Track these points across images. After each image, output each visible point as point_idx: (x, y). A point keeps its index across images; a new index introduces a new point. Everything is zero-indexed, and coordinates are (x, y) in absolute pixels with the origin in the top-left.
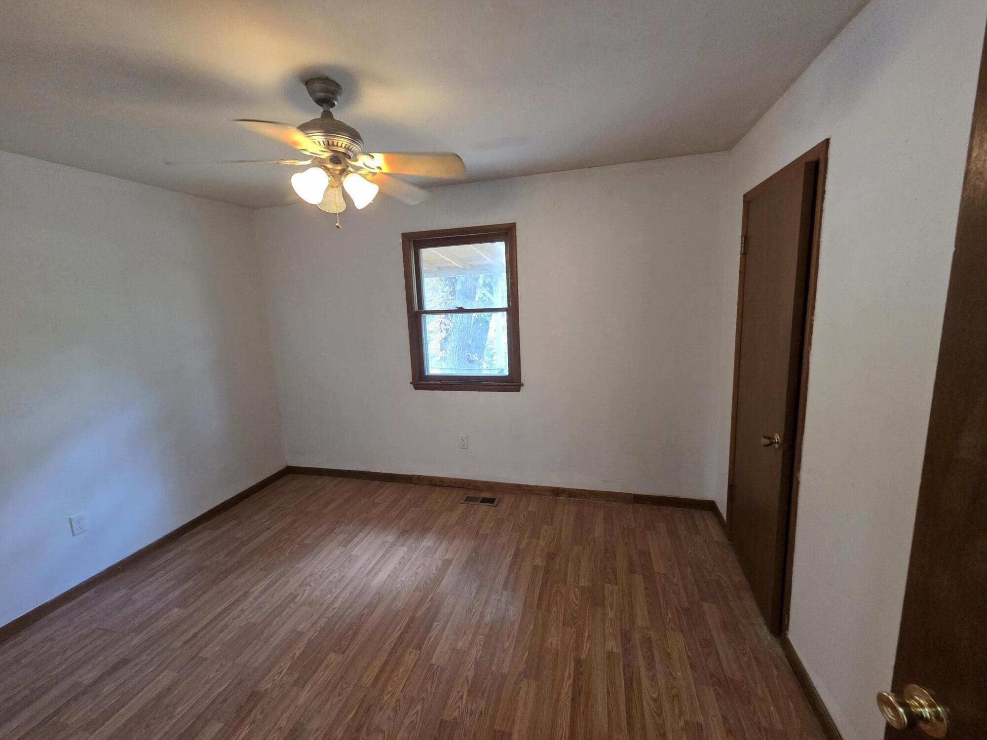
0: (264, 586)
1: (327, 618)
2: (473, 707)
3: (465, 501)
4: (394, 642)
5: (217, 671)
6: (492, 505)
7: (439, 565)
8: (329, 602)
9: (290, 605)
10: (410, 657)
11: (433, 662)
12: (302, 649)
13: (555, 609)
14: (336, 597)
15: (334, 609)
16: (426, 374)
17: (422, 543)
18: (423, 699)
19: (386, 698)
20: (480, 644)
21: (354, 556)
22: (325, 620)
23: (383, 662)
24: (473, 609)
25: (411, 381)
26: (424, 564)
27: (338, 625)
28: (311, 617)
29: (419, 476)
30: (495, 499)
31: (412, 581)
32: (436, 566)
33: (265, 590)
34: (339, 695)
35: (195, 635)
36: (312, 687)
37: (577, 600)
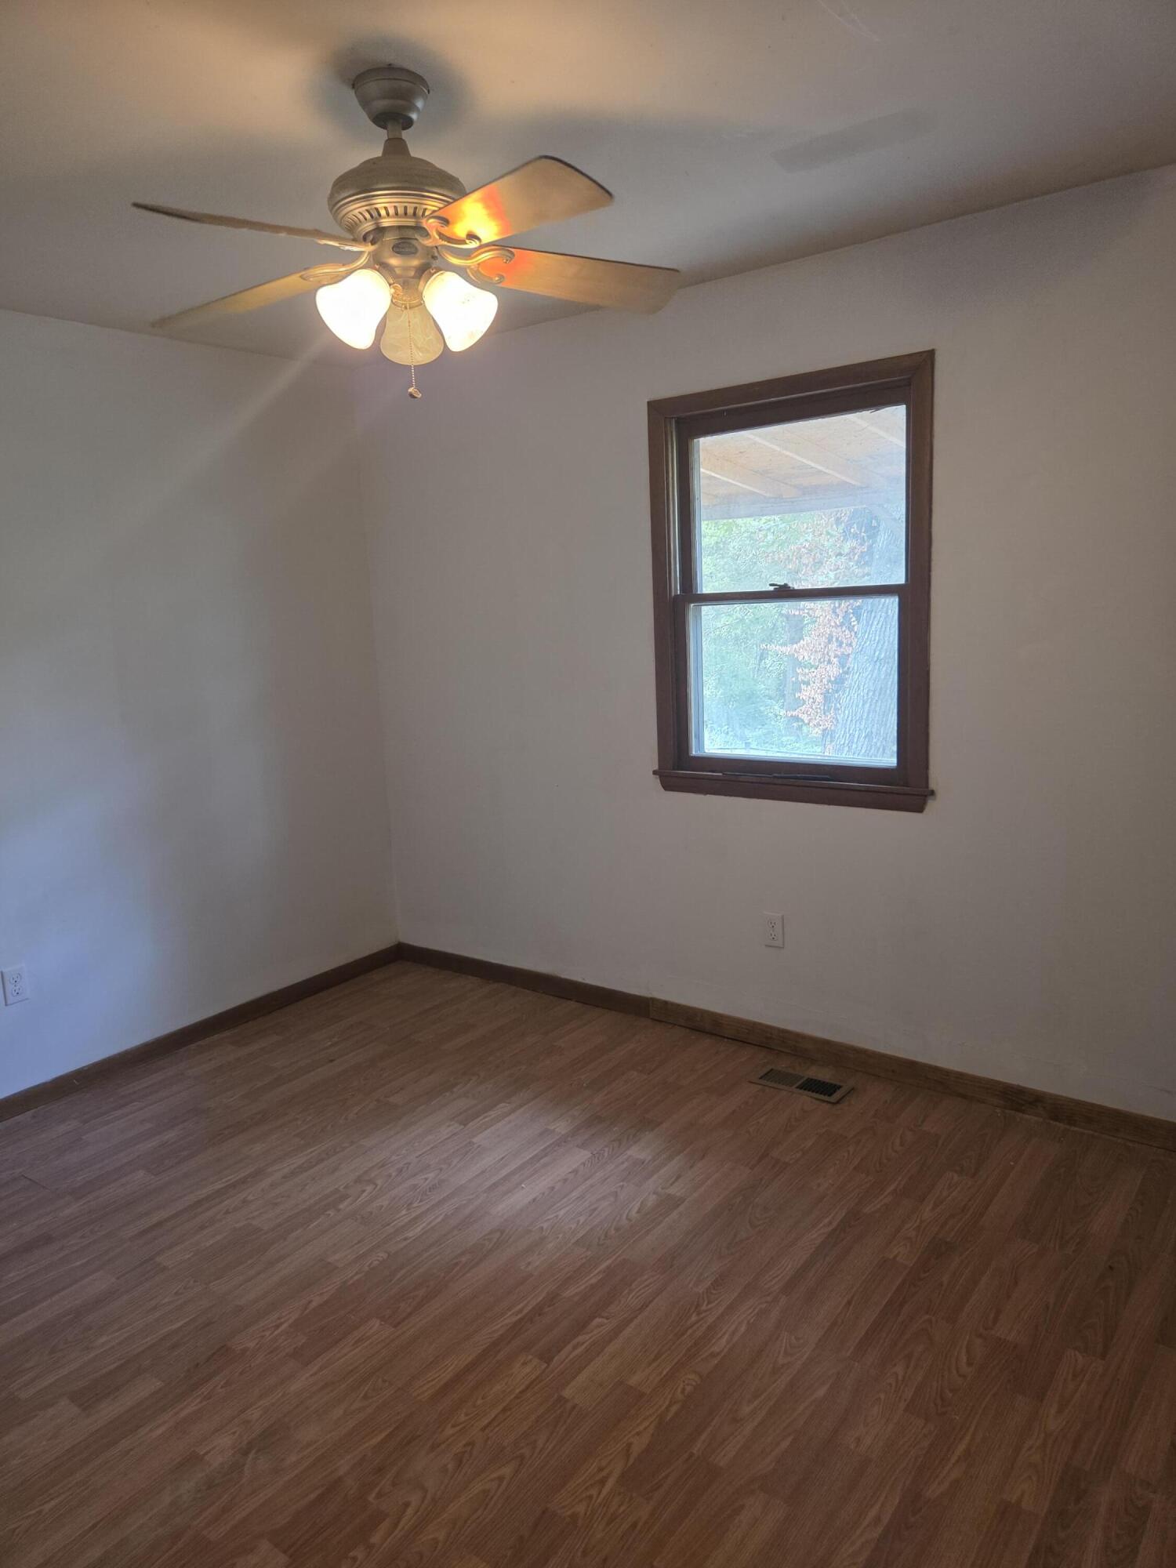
0: (292, 1167)
1: (385, 1252)
2: (622, 1509)
3: (761, 1078)
4: (500, 1333)
5: (176, 1293)
6: (826, 1098)
7: (650, 1204)
8: (400, 1224)
9: (328, 1212)
10: (524, 1370)
11: (567, 1393)
12: (325, 1297)
13: (899, 1369)
14: (416, 1218)
15: (405, 1239)
16: (694, 752)
17: (628, 1149)
18: (522, 1457)
19: (449, 1431)
20: (684, 1390)
21: (475, 1146)
22: (383, 1255)
23: (466, 1363)
24: (694, 1315)
25: (656, 767)
26: (616, 1194)
27: (403, 1272)
28: (359, 1242)
29: (666, 1003)
30: (840, 1087)
31: (579, 1221)
32: (642, 1202)
33: (293, 1174)
34: (365, 1397)
35: (159, 1224)
36: (321, 1369)
37: (969, 1364)
